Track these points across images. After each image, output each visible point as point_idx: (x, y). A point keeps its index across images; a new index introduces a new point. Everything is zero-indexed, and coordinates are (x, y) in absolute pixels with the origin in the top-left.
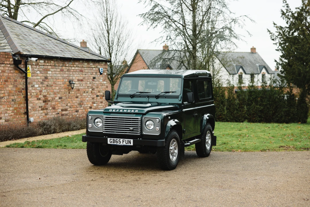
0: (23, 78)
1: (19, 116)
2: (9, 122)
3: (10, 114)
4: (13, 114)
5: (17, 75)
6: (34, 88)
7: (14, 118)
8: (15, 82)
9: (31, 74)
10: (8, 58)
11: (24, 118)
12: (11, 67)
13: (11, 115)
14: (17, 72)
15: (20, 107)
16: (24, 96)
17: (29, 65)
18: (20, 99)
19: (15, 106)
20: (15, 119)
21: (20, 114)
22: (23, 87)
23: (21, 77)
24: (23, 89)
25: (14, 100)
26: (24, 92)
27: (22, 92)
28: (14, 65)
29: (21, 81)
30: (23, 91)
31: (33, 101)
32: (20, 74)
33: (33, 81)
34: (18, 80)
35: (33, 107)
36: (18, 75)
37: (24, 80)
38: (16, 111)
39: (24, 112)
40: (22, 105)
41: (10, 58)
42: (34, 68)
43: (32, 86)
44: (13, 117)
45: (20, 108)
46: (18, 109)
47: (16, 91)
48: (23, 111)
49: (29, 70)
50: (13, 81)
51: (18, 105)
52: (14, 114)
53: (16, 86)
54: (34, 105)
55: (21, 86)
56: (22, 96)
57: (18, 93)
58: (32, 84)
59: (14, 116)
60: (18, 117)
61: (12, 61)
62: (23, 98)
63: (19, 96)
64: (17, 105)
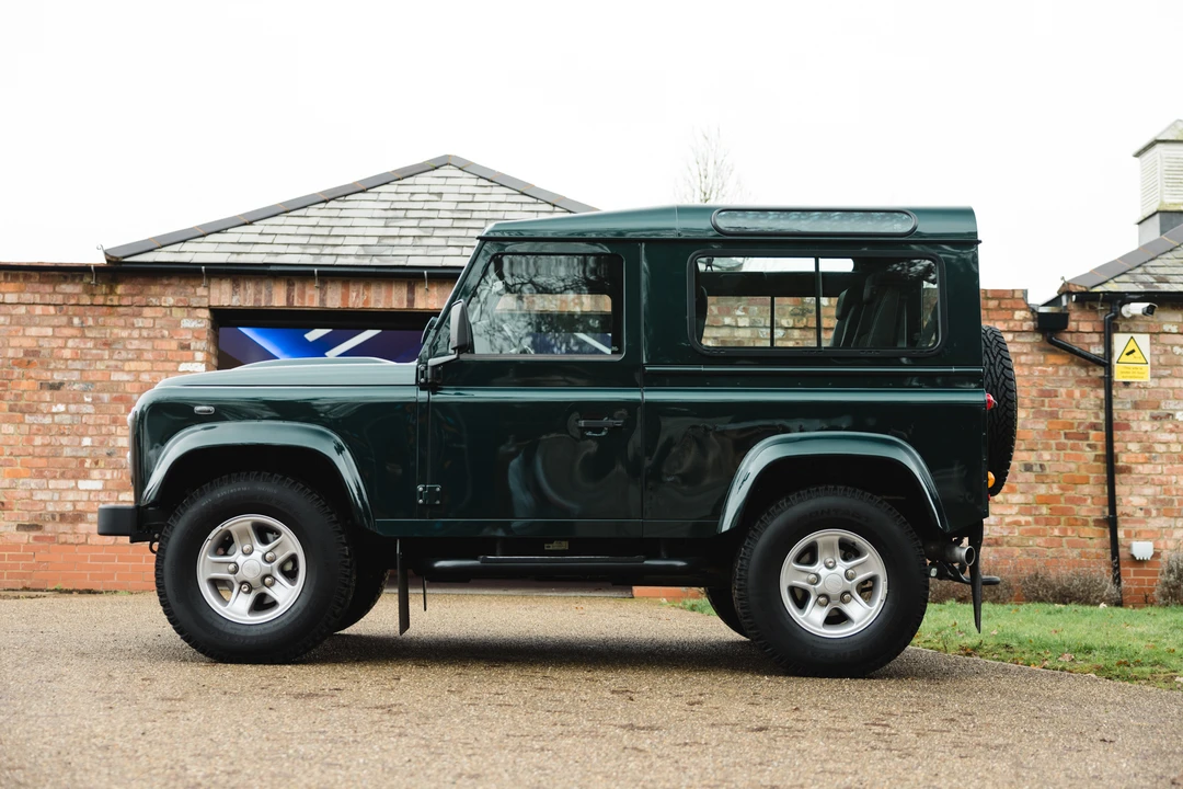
0: (1096, 383)
1: (1064, 531)
2: (1005, 547)
3: (1007, 520)
4: (1030, 519)
5: (1057, 372)
6: (1170, 426)
7: (1036, 533)
8: (1047, 400)
9: (1152, 369)
10: (999, 308)
11: (1095, 541)
12: (1024, 343)
13: (1018, 523)
14: (1053, 359)
15: (1071, 493)
16: (1099, 452)
17: (1134, 335)
18: (1073, 466)
19: (1042, 490)
20: (1039, 540)
21: (1073, 522)
22: (1097, 417)
23: (1080, 382)
24: (1094, 427)
25: (1035, 468)
26: (1098, 438)
27: (1087, 438)
28: (1039, 337)
29: (1083, 395)
30: (1092, 433)
31: (1164, 479)
32: (1076, 368)
33: (1168, 398)
34: (1063, 391)
35: (1161, 501)
36: (1061, 373)
37: (1101, 393)
38: (1044, 510)
39: (1098, 515)
40: (1086, 489)
41: (1013, 310)
42: (1172, 346)
43: (1154, 418)
44: (1027, 531)
45: (1080, 501)
46: (1059, 502)
47: (1049, 434)
48: (1092, 509)
49: (1137, 353)
50: (1034, 393)
51: (1062, 488)
52: (1037, 522)
53: (1053, 415)
54: (1166, 491)
55: (1079, 415)
56: (1090, 455)
57: (1063, 440)
58: (1158, 407)
59: (1034, 526)
60: (1056, 532)
61: (1025, 320)
62: (1095, 460)
63: (1069, 451)
64: (1055, 486)
